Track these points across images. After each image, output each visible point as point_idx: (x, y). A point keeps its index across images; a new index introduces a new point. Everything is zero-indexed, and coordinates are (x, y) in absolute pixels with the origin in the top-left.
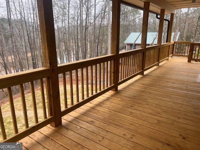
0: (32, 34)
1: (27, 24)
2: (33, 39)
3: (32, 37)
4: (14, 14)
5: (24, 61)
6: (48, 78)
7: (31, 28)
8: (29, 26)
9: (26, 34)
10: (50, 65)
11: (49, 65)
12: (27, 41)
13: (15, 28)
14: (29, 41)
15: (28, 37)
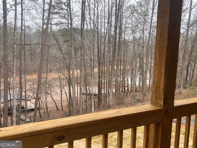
0: (103, 47)
1: (99, 35)
2: (103, 52)
3: (102, 50)
4: (88, 23)
5: (89, 77)
6: (157, 125)
7: (103, 40)
8: (101, 36)
9: (96, 46)
10: (164, 103)
11: (162, 103)
12: (96, 54)
13: (86, 39)
14: (98, 54)
15: (98, 50)
